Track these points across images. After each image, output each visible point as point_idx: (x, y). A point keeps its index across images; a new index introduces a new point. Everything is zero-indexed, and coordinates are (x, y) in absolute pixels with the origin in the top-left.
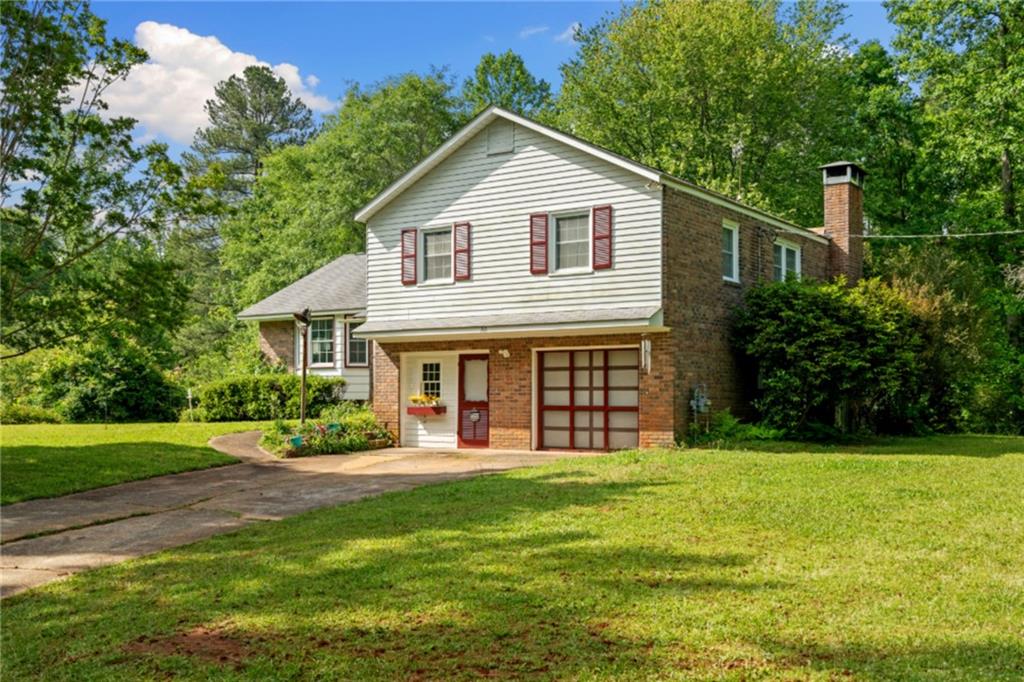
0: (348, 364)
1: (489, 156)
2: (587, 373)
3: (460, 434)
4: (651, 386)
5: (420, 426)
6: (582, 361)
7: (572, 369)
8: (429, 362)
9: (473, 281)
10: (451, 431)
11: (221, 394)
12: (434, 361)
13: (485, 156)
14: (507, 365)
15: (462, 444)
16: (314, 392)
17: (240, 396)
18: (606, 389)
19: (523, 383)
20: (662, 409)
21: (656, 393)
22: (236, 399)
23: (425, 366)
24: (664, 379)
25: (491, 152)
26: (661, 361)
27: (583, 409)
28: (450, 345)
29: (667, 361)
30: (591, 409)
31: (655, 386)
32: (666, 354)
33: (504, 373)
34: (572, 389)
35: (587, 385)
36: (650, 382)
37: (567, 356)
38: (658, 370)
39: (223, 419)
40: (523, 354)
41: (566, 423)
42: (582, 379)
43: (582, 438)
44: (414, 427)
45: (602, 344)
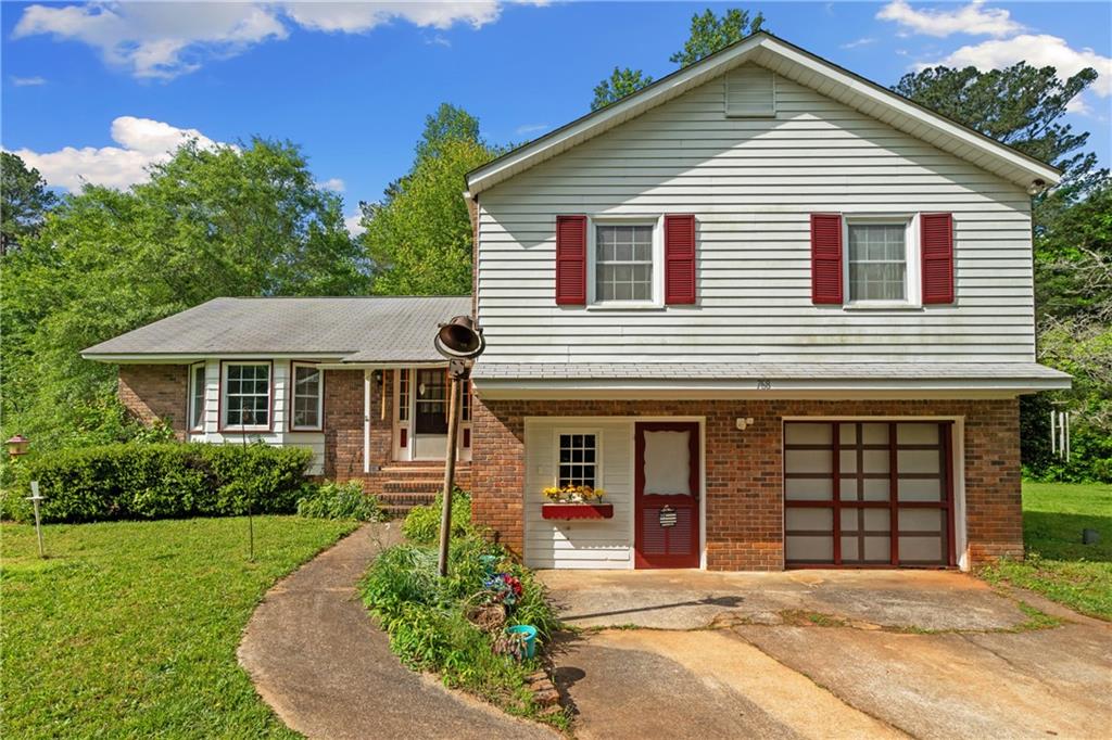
0: (294, 428)
1: (730, 118)
2: (854, 453)
3: (639, 547)
4: (986, 474)
5: (558, 535)
6: (847, 437)
7: (835, 448)
8: (571, 432)
9: (700, 307)
10: (622, 542)
11: (72, 477)
12: (584, 432)
13: (721, 117)
14: (740, 440)
15: (643, 560)
16: (283, 473)
17: (116, 479)
18: (893, 476)
19: (769, 468)
20: (1005, 507)
21: (994, 485)
22: (107, 484)
23: (565, 440)
24: (1007, 465)
25: (730, 113)
26: (1002, 440)
27: (849, 505)
28: (628, 407)
29: (1011, 440)
30: (861, 505)
31: (994, 475)
32: (1009, 430)
33: (734, 453)
34: (835, 476)
35: (854, 470)
36: (985, 469)
37: (827, 430)
38: (996, 452)
39: (75, 518)
40: (769, 424)
41: (827, 526)
42: (848, 462)
43: (849, 548)
44: (546, 536)
45: (906, 414)
